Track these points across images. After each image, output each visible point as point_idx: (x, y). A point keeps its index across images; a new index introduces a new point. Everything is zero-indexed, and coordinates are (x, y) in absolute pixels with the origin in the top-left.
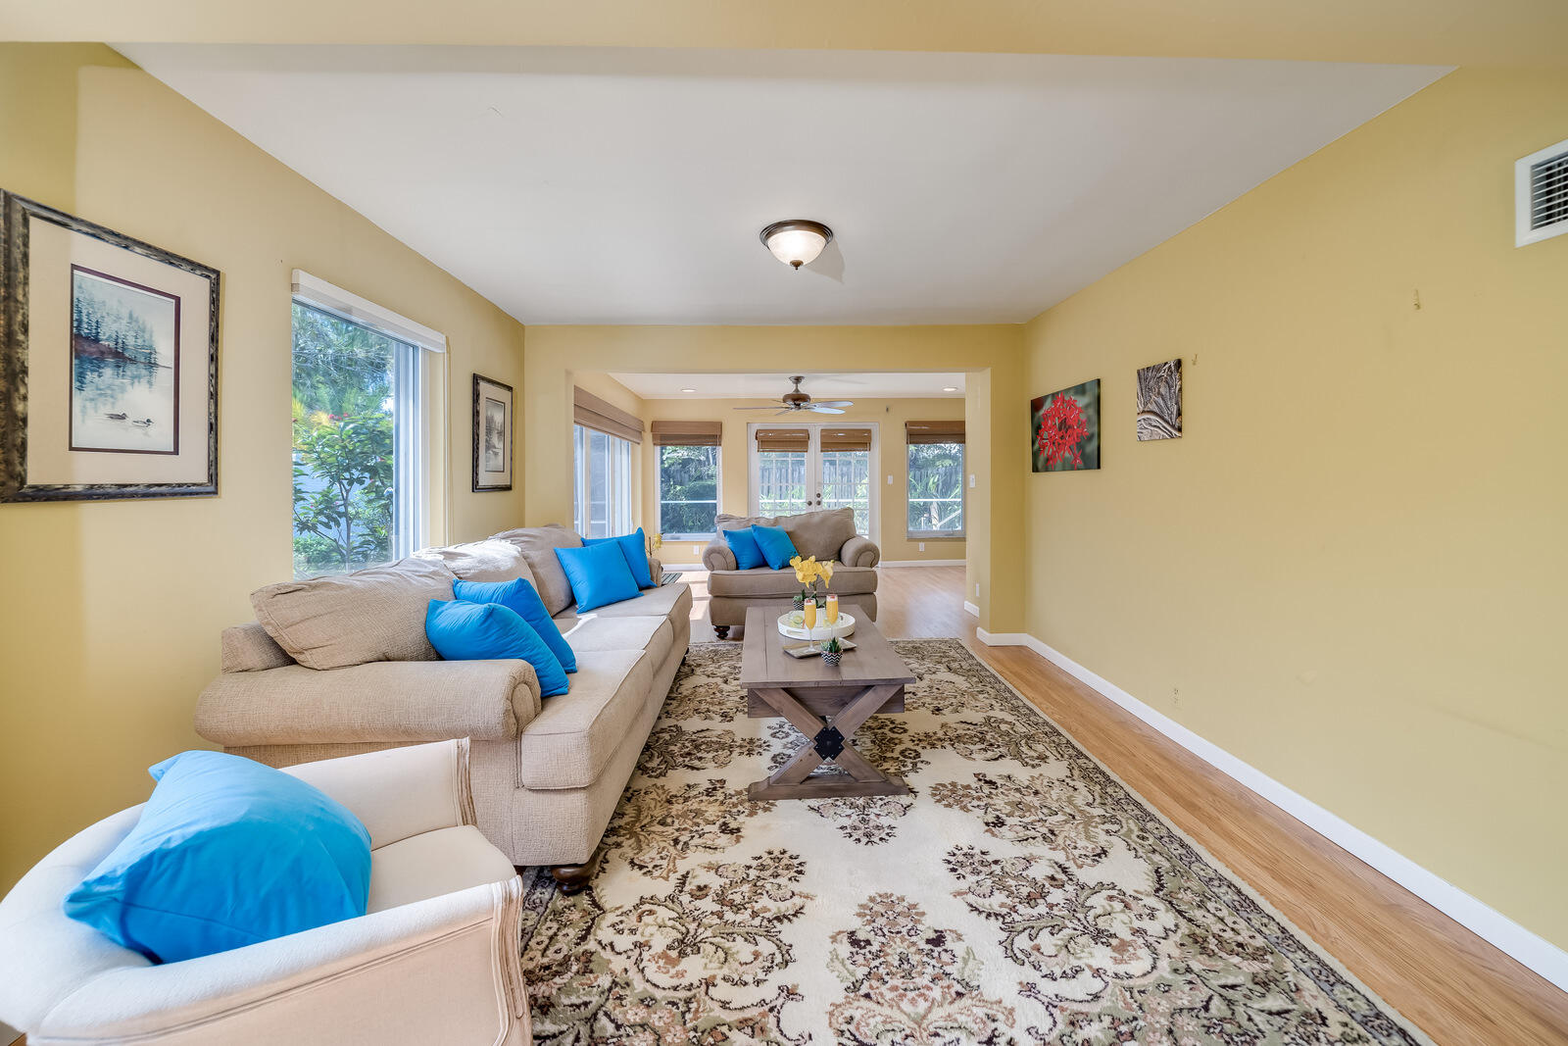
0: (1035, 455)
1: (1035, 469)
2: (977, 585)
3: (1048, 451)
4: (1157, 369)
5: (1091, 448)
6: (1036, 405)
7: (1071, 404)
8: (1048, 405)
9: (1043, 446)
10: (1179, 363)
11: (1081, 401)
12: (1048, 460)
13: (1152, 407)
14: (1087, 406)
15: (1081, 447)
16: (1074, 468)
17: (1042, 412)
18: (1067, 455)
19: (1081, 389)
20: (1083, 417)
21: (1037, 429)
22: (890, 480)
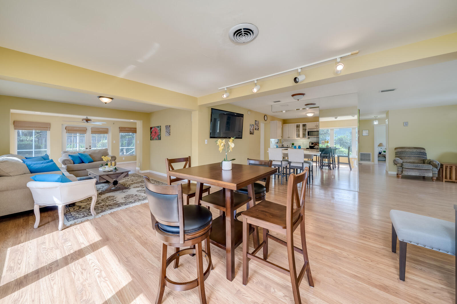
0: (151, 137)
1: (151, 140)
2: (139, 163)
3: (153, 137)
4: (167, 126)
5: (159, 137)
6: (151, 128)
7: (157, 129)
8: (153, 129)
9: (152, 136)
10: (170, 126)
11: (158, 129)
12: (153, 138)
13: (167, 131)
14: (159, 130)
15: (158, 136)
16: (157, 140)
17: (152, 130)
18: (156, 137)
19: (158, 127)
20: (158, 132)
21: (151, 133)
22: (114, 142)
